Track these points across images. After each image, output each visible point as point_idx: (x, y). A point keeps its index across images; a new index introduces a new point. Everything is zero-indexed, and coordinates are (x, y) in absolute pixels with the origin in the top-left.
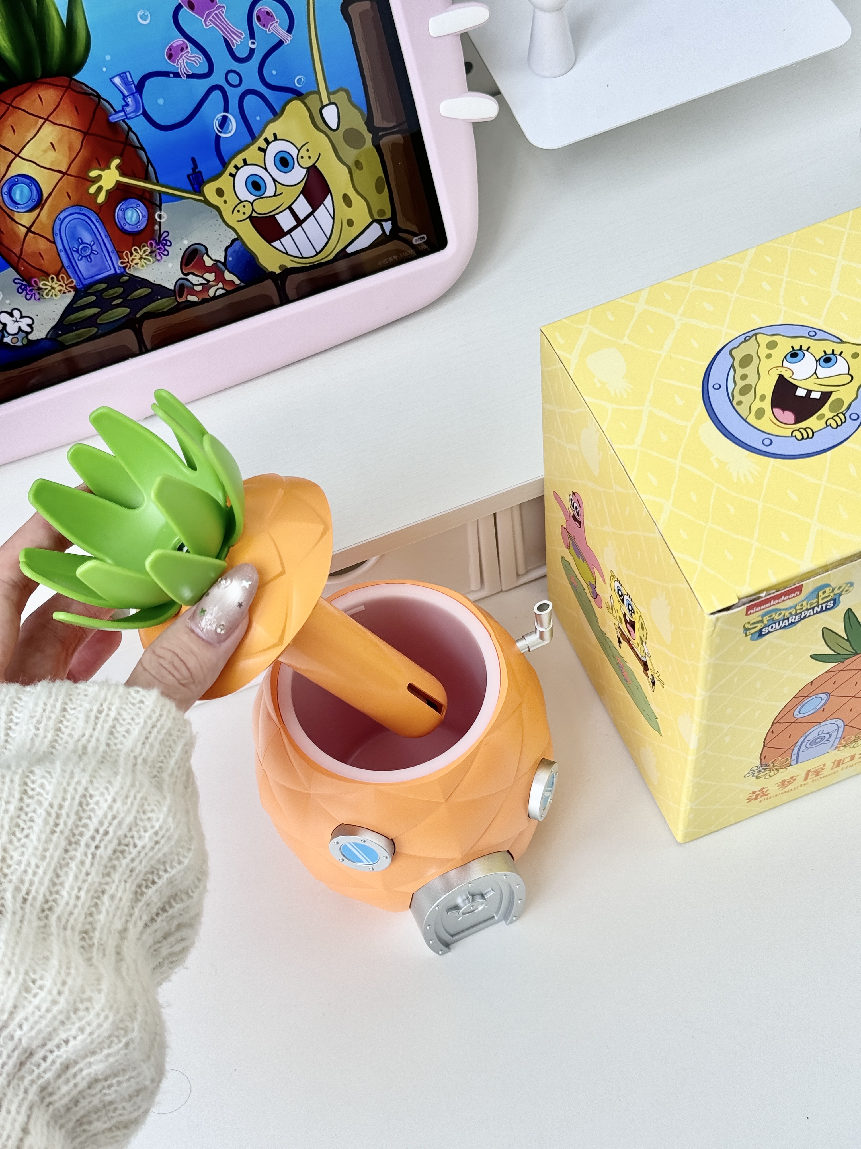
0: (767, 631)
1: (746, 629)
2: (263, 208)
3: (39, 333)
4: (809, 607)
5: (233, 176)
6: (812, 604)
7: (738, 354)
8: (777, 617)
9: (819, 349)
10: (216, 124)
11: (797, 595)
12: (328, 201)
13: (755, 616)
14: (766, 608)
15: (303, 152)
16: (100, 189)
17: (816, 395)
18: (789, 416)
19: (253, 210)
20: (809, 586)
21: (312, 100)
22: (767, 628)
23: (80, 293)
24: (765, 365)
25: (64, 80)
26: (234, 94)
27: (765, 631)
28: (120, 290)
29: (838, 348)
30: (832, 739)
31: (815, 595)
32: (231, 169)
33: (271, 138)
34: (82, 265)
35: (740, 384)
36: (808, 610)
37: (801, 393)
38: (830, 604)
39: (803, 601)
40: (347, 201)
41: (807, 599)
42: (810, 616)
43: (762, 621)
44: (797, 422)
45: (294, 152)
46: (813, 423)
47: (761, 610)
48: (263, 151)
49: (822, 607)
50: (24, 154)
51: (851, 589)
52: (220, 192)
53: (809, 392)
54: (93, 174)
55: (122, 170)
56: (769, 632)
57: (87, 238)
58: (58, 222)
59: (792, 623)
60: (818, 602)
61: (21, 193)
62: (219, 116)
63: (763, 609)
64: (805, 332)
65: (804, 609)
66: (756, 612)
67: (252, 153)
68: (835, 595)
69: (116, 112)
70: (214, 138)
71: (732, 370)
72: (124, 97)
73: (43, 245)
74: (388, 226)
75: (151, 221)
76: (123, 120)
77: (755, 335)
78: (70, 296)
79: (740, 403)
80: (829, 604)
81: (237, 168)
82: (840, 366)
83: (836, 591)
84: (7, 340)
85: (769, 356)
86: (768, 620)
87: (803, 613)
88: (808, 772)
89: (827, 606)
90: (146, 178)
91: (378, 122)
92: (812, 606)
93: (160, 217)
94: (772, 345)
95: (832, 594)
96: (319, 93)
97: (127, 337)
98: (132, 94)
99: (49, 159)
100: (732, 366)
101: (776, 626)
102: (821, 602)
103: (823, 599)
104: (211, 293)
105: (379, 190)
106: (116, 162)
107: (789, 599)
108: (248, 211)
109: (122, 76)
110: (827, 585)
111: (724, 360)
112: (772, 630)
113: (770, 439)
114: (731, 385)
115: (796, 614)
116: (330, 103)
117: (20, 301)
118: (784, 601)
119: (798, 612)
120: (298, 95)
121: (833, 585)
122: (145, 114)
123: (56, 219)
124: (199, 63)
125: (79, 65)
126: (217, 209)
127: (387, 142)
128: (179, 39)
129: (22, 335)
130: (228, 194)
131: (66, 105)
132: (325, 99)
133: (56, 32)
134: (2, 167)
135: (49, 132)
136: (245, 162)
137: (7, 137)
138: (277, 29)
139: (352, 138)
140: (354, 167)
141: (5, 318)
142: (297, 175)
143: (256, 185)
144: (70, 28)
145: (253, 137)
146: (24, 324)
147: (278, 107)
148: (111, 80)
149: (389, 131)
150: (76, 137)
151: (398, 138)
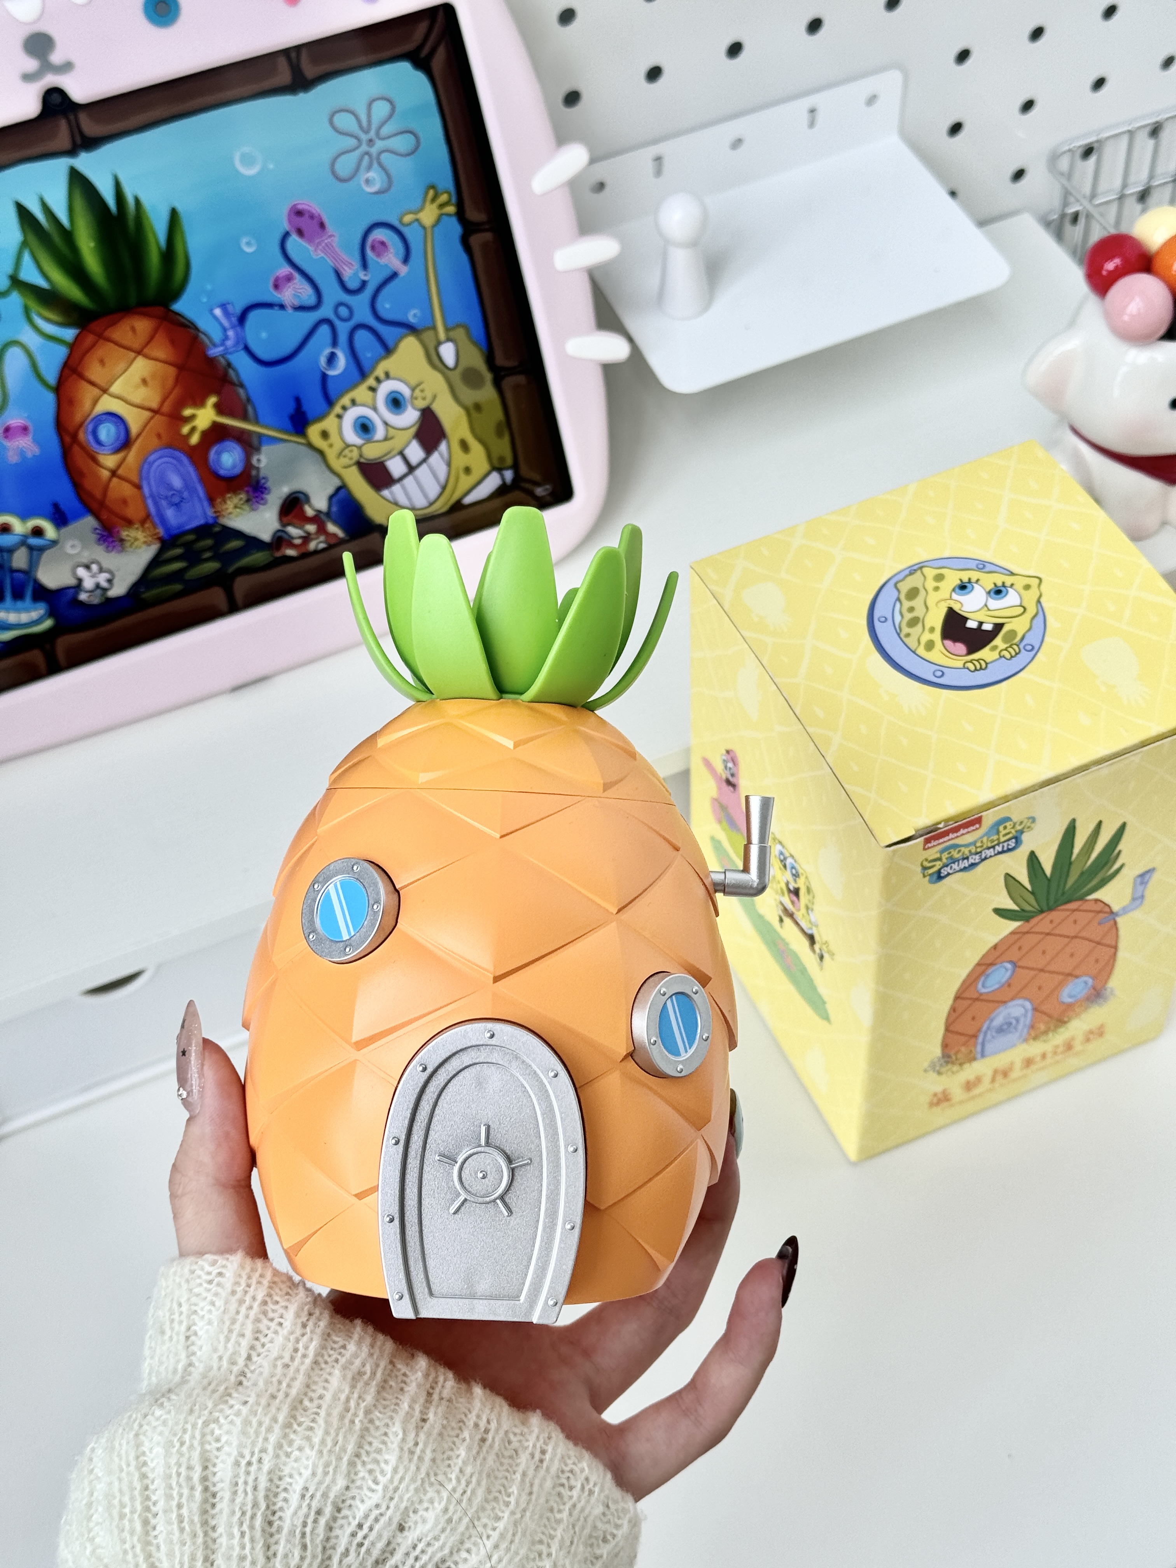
0: (946, 873)
1: (925, 868)
2: (372, 452)
3: (118, 590)
4: (990, 845)
5: (339, 417)
6: (992, 841)
7: (905, 587)
8: (957, 856)
9: (989, 581)
10: (323, 361)
11: (977, 829)
12: (443, 446)
13: (933, 853)
14: (945, 842)
15: (417, 392)
16: (193, 429)
17: (988, 627)
18: (961, 648)
19: (361, 456)
20: (989, 818)
21: (428, 336)
22: (946, 868)
23: (165, 544)
24: (933, 598)
25: (159, 310)
26: (343, 329)
27: (944, 872)
28: (209, 542)
29: (1009, 580)
30: (1020, 1027)
31: (995, 831)
32: (337, 409)
33: (382, 376)
34: (171, 514)
35: (908, 616)
36: (989, 848)
37: (971, 624)
38: (1012, 844)
39: (982, 837)
40: (465, 446)
41: (987, 834)
42: (991, 856)
43: (940, 859)
44: (970, 651)
45: (406, 391)
47: (939, 844)
48: (373, 389)
49: (1003, 847)
50: (115, 388)
51: (1033, 825)
52: (325, 435)
53: (981, 623)
54: (187, 412)
55: (220, 409)
56: (949, 874)
57: (177, 482)
58: (146, 466)
59: (973, 865)
60: (998, 839)
61: (107, 432)
62: (327, 351)
63: (942, 843)
64: (973, 565)
65: (985, 846)
66: (934, 846)
67: (361, 393)
68: (1016, 831)
69: (215, 345)
70: (318, 378)
71: (898, 605)
72: (225, 330)
73: (127, 490)
74: (509, 475)
75: (248, 465)
76: (223, 356)
77: (921, 568)
78: (154, 549)
79: (908, 635)
80: (1010, 843)
81: (344, 408)
82: (1012, 598)
83: (1019, 828)
84: (83, 597)
85: (937, 589)
86: (947, 859)
87: (983, 853)
89: (1008, 845)
90: (245, 417)
91: (500, 360)
92: (993, 844)
93: (259, 460)
94: (939, 578)
95: (1013, 831)
96: (434, 328)
97: (217, 595)
98: (233, 327)
99: (141, 395)
100: (898, 599)
101: (955, 866)
102: (1002, 839)
103: (1005, 835)
104: (312, 546)
105: (499, 434)
106: (212, 400)
107: (968, 832)
108: (355, 455)
109: (223, 306)
110: (1008, 819)
111: (889, 594)
112: (951, 872)
113: (941, 670)
114: (898, 618)
115: (977, 853)
116: (449, 339)
117: (99, 553)
118: (963, 834)
119: (979, 850)
120: (412, 329)
122: (247, 349)
123: (144, 463)
124: (307, 294)
125: (176, 294)
126: (321, 453)
127: (509, 382)
128: (286, 269)
129: (99, 592)
130: (334, 437)
131: (161, 337)
132: (442, 335)
133: (154, 259)
134: (87, 404)
135: (141, 367)
136: (354, 403)
137: (95, 372)
138: (392, 259)
139: (470, 378)
140: (474, 410)
141: (81, 572)
142: (410, 417)
143: (364, 427)
144: (169, 255)
145: (363, 374)
146: (102, 579)
147: (390, 343)
148: (211, 311)
149: (511, 371)
150: (172, 371)
151: (521, 379)
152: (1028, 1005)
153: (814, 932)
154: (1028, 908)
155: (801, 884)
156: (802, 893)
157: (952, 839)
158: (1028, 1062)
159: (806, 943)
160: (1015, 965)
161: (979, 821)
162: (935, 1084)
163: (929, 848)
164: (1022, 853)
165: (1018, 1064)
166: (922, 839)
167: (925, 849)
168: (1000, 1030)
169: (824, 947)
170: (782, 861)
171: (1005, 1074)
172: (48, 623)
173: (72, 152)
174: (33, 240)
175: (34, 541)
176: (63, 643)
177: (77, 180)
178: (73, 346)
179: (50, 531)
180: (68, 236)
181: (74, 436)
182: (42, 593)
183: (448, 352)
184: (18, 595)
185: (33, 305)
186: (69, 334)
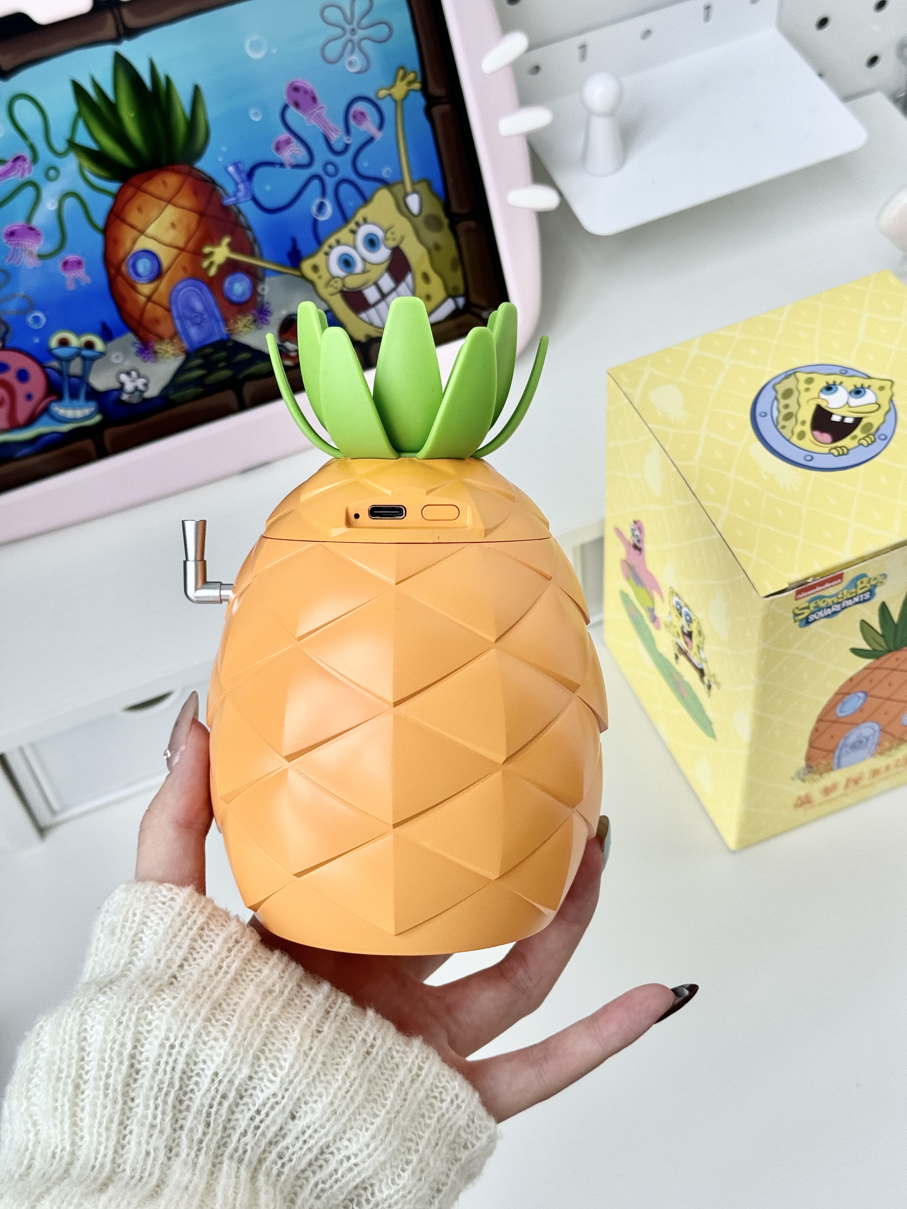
0: (813, 619)
1: (796, 615)
2: (352, 282)
3: (153, 392)
4: (849, 596)
5: (327, 254)
6: (851, 593)
7: (781, 388)
8: (822, 605)
9: (851, 383)
10: (314, 209)
11: (839, 583)
12: (409, 278)
13: (803, 603)
14: (813, 593)
15: (389, 235)
16: (212, 264)
17: (849, 420)
18: (827, 437)
19: (344, 286)
20: (849, 574)
21: (398, 189)
22: (813, 615)
23: (189, 355)
24: (804, 397)
25: (185, 168)
26: (330, 183)
27: (811, 618)
28: (224, 354)
29: (867, 383)
30: (870, 744)
31: (853, 585)
32: (325, 248)
33: (361, 221)
34: (194, 332)
35: (784, 412)
36: (848, 599)
37: (836, 418)
38: (867, 595)
39: (843, 590)
40: (426, 278)
41: (847, 588)
42: (850, 606)
43: (808, 608)
44: (835, 440)
45: (380, 233)
46: (847, 442)
47: (808, 595)
48: (354, 232)
49: (860, 598)
50: (150, 231)
51: (884, 581)
52: (315, 268)
53: (843, 418)
54: (207, 250)
55: (232, 247)
56: (815, 620)
57: (198, 306)
58: (174, 293)
59: (835, 613)
60: (856, 592)
61: (144, 266)
62: (317, 201)
63: (810, 594)
64: (837, 370)
65: (845, 597)
66: (804, 597)
67: (344, 234)
68: (871, 586)
69: (229, 196)
70: (309, 223)
71: (776, 403)
72: (237, 184)
73: (159, 312)
74: (461, 301)
75: (254, 293)
76: (235, 205)
77: (795, 373)
78: (181, 359)
79: (784, 427)
80: (865, 595)
81: (331, 247)
82: (869, 397)
83: (873, 583)
84: (125, 397)
85: (807, 390)
86: (814, 607)
87: (843, 603)
88: (848, 780)
89: (864, 596)
90: (252, 254)
91: (455, 208)
92: (852, 596)
93: (263, 289)
94: (810, 381)
95: (868, 585)
96: (402, 182)
97: (229, 397)
98: (243, 182)
99: (170, 236)
100: (776, 398)
101: (820, 614)
102: (860, 592)
103: (862, 589)
105: (454, 268)
106: (226, 240)
107: (832, 586)
108: (339, 285)
109: (236, 165)
110: (864, 576)
111: (769, 394)
112: (817, 618)
113: (811, 455)
114: (775, 413)
115: (838, 603)
116: (414, 192)
117: (136, 362)
118: (828, 588)
119: (840, 600)
120: (385, 183)
121: (870, 574)
122: (255, 200)
123: (173, 291)
124: (302, 156)
125: (198, 155)
126: (312, 283)
127: (462, 227)
128: (285, 135)
129: (137, 393)
130: (323, 271)
131: (187, 190)
132: (409, 188)
133: (181, 127)
134: (128, 244)
135: (170, 213)
136: (338, 242)
137: (134, 217)
138: (369, 126)
139: (432, 223)
140: (433, 250)
141: (124, 377)
142: (383, 254)
143: (347, 263)
144: (192, 122)
145: (346, 220)
146: (140, 383)
147: (367, 193)
148: (226, 169)
149: (464, 217)
150: (193, 218)
151: (471, 224)
152: (876, 727)
153: (704, 666)
154: (879, 648)
155: (694, 628)
156: (695, 635)
157: (819, 591)
158: (875, 773)
159: (696, 675)
160: (866, 693)
161: (840, 577)
162: (799, 789)
163: (800, 598)
164: (875, 603)
165: (867, 774)
166: (794, 590)
167: (796, 599)
168: (854, 747)
169: (712, 679)
170: (678, 610)
171: (856, 782)
172: (98, 418)
173: (116, 40)
174: (86, 111)
175: (87, 353)
176: (109, 434)
177: (120, 62)
178: (117, 197)
179: (99, 345)
180: (113, 107)
181: (118, 269)
182: (93, 394)
183: (413, 202)
184: (74, 396)
185: (87, 165)
186: (114, 187)
